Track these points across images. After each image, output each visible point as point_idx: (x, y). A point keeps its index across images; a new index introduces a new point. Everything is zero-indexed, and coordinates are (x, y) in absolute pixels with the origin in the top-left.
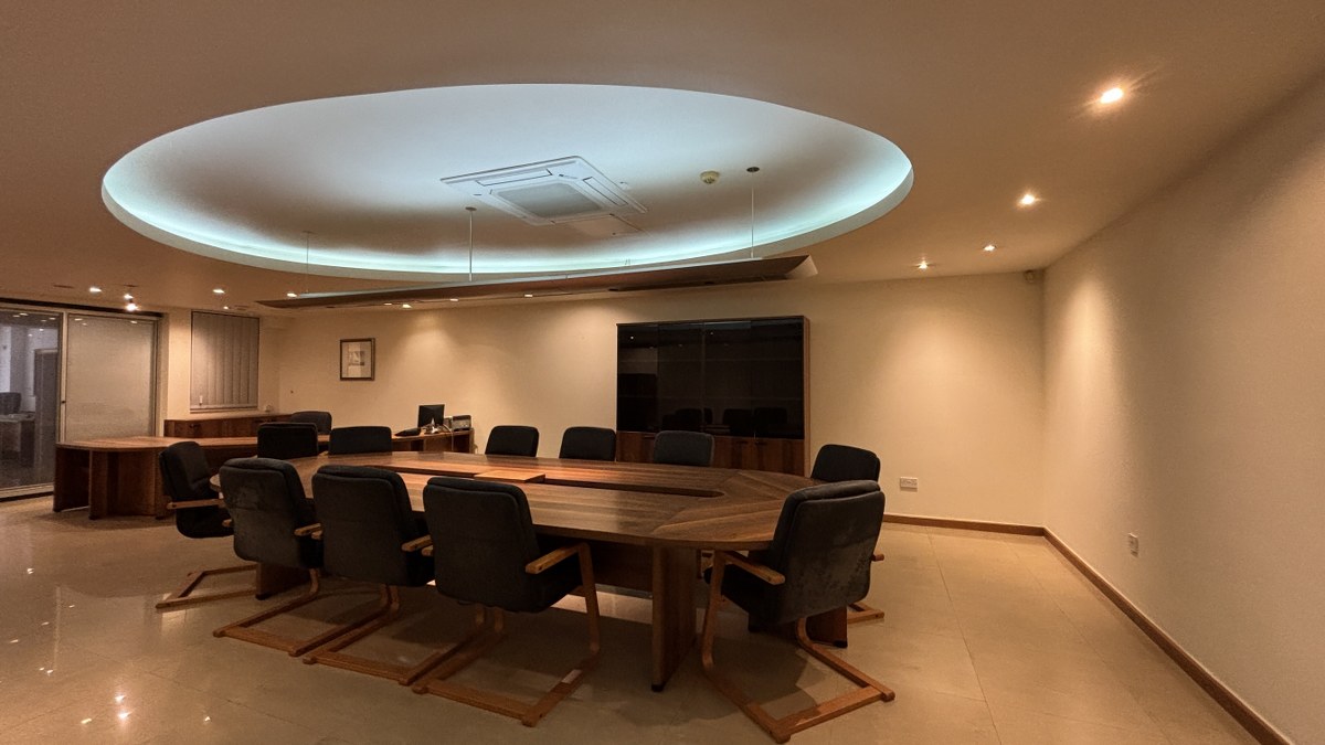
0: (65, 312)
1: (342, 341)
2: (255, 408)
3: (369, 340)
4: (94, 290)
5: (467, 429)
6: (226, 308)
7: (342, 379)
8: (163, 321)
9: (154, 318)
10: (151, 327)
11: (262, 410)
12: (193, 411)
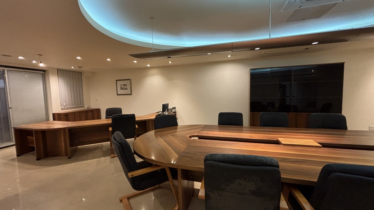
0: (6, 69)
1: (116, 81)
2: (83, 107)
3: (129, 80)
4: (20, 58)
5: (175, 112)
6: (73, 67)
7: (118, 95)
8: (46, 73)
9: (43, 72)
10: (41, 76)
11: (86, 108)
12: (62, 109)
